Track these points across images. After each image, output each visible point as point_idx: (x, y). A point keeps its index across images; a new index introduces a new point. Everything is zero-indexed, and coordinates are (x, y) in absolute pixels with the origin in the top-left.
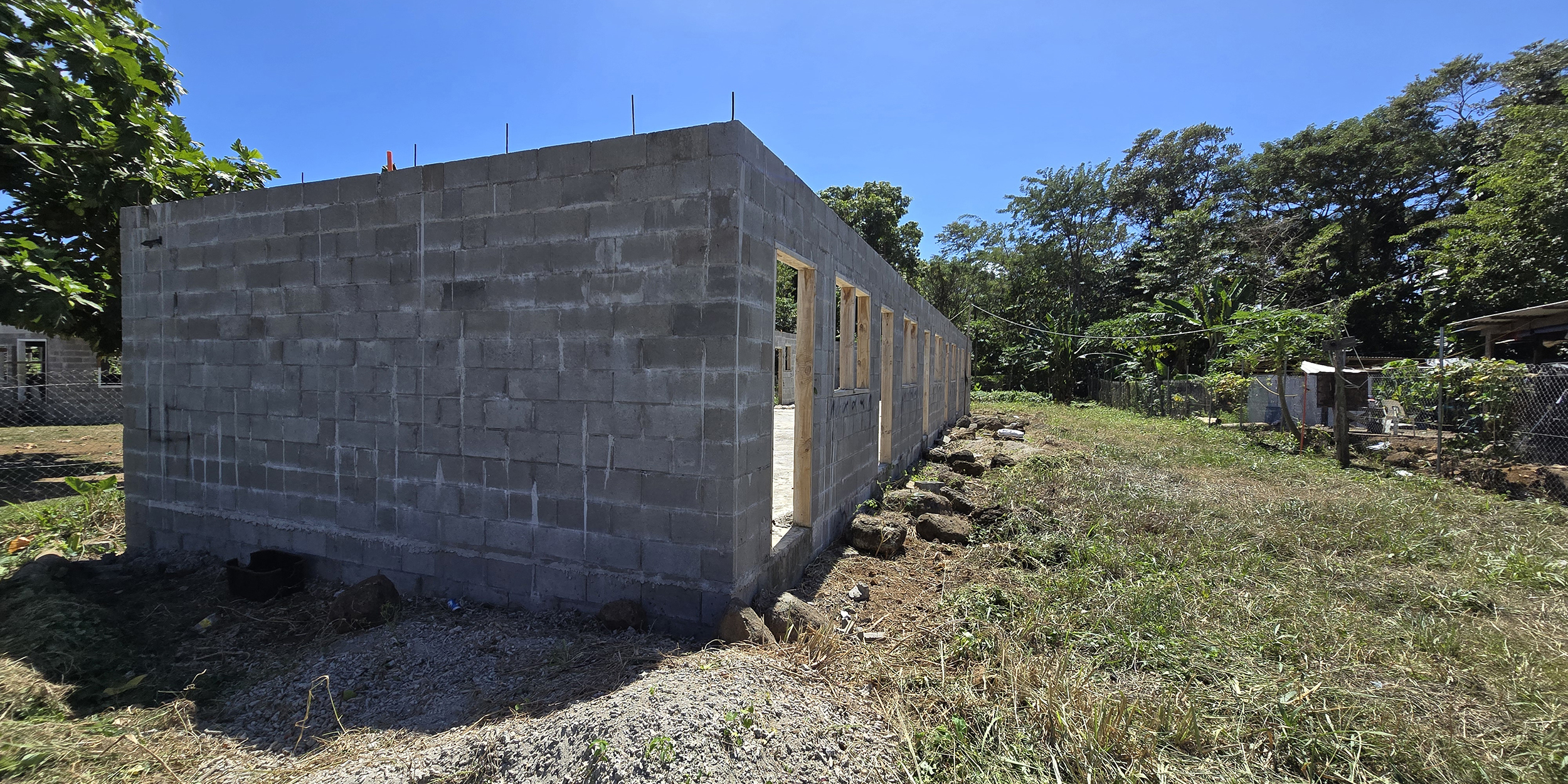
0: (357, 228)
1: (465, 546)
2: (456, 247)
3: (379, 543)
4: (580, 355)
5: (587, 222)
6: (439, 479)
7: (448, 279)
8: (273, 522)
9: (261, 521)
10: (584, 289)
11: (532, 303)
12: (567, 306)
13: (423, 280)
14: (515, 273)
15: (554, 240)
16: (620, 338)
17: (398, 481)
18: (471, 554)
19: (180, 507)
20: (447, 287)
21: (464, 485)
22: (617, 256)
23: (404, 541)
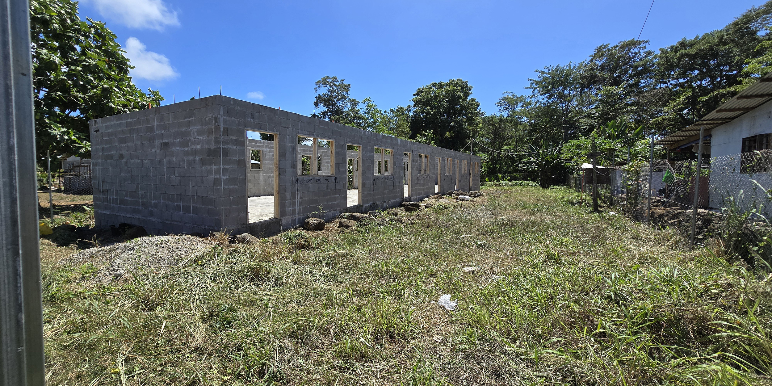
0: (142, 126)
1: (168, 220)
2: (163, 132)
3: (150, 220)
4: (190, 163)
5: (189, 124)
6: (162, 201)
7: (161, 141)
8: (127, 215)
9: (125, 215)
10: (189, 144)
11: (179, 148)
12: (186, 149)
13: (156, 142)
14: (176, 139)
15: (183, 130)
16: (197, 158)
17: (153, 202)
18: (169, 222)
19: (106, 212)
20: (161, 143)
21: (167, 202)
22: (196, 134)
23: (155, 220)
